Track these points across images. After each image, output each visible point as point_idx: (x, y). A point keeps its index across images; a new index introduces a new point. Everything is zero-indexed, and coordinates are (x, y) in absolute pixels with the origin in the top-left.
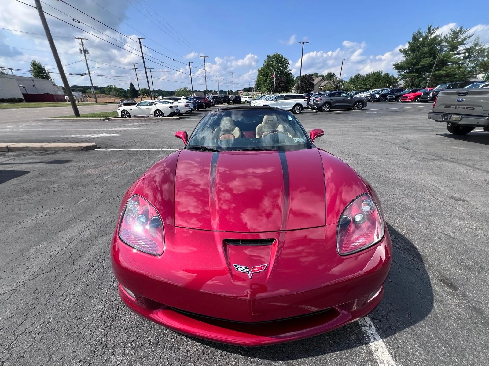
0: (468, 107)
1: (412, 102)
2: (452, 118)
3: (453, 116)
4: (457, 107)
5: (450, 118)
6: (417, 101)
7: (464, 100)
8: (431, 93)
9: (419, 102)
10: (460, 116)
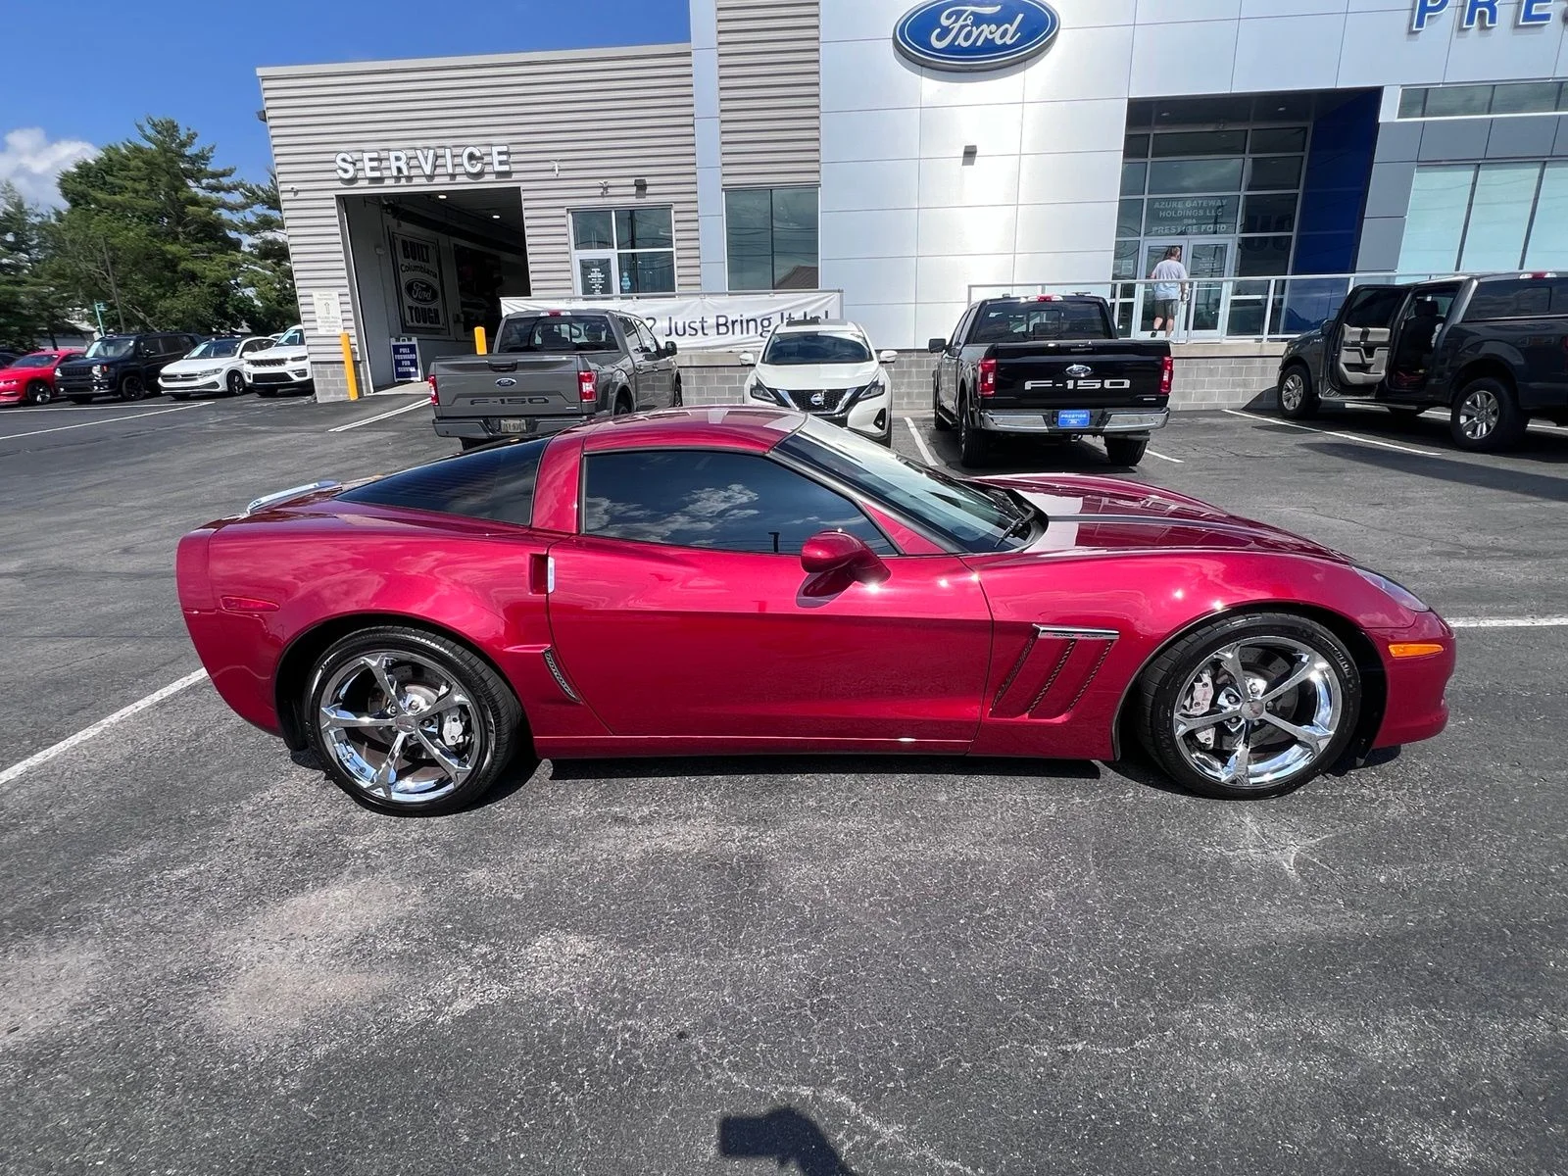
0: (532, 396)
1: (22, 404)
2: (502, 427)
3: (502, 422)
4: (506, 399)
5: (500, 428)
6: (39, 398)
7: (514, 381)
8: (91, 368)
9: (51, 402)
10: (523, 421)
